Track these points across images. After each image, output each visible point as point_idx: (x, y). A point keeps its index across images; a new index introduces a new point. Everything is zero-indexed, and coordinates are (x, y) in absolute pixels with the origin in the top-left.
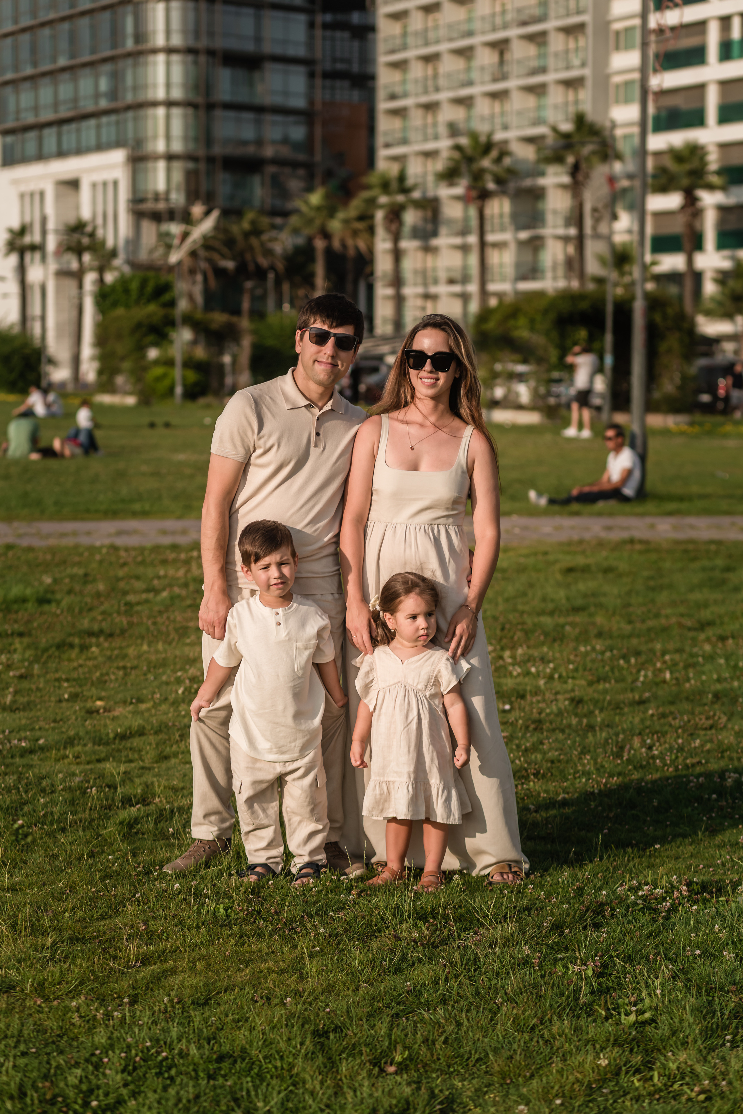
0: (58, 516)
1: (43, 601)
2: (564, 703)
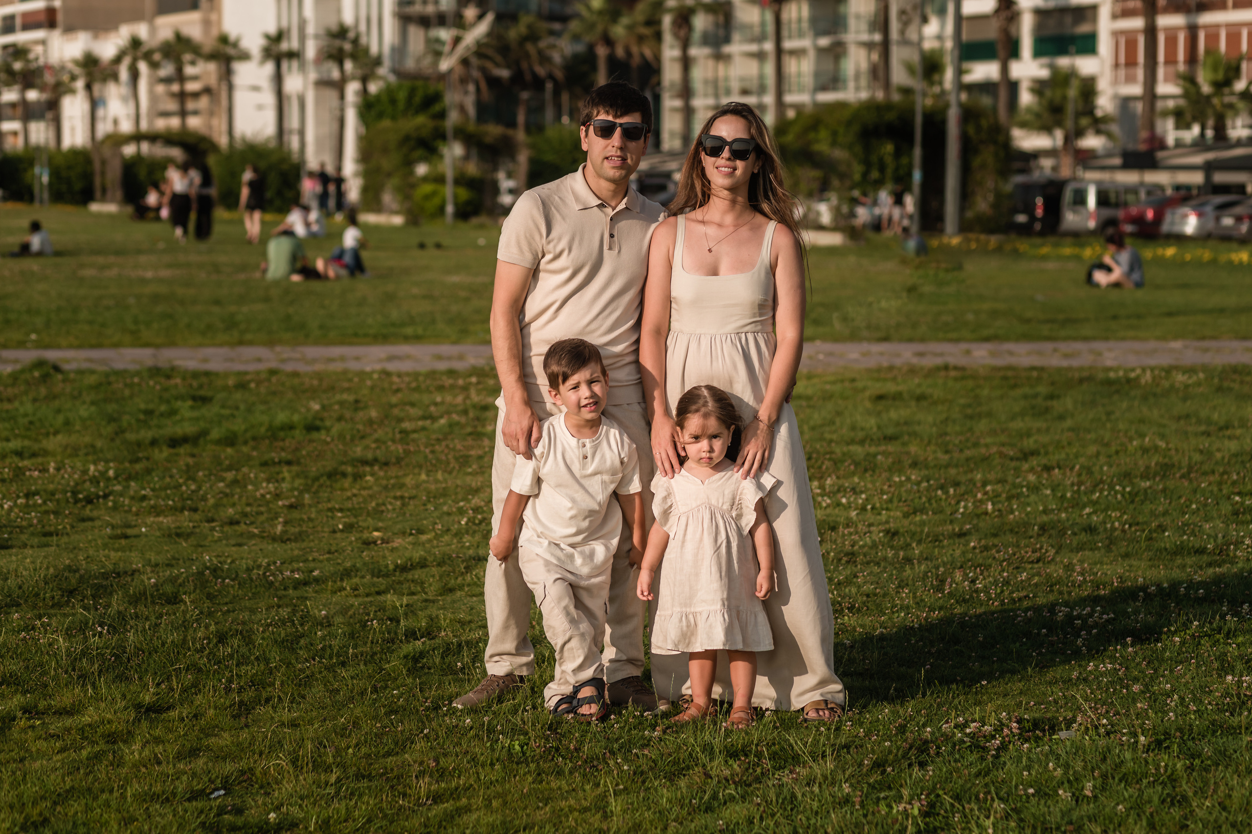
0: (324, 340)
1: (311, 428)
2: (878, 535)
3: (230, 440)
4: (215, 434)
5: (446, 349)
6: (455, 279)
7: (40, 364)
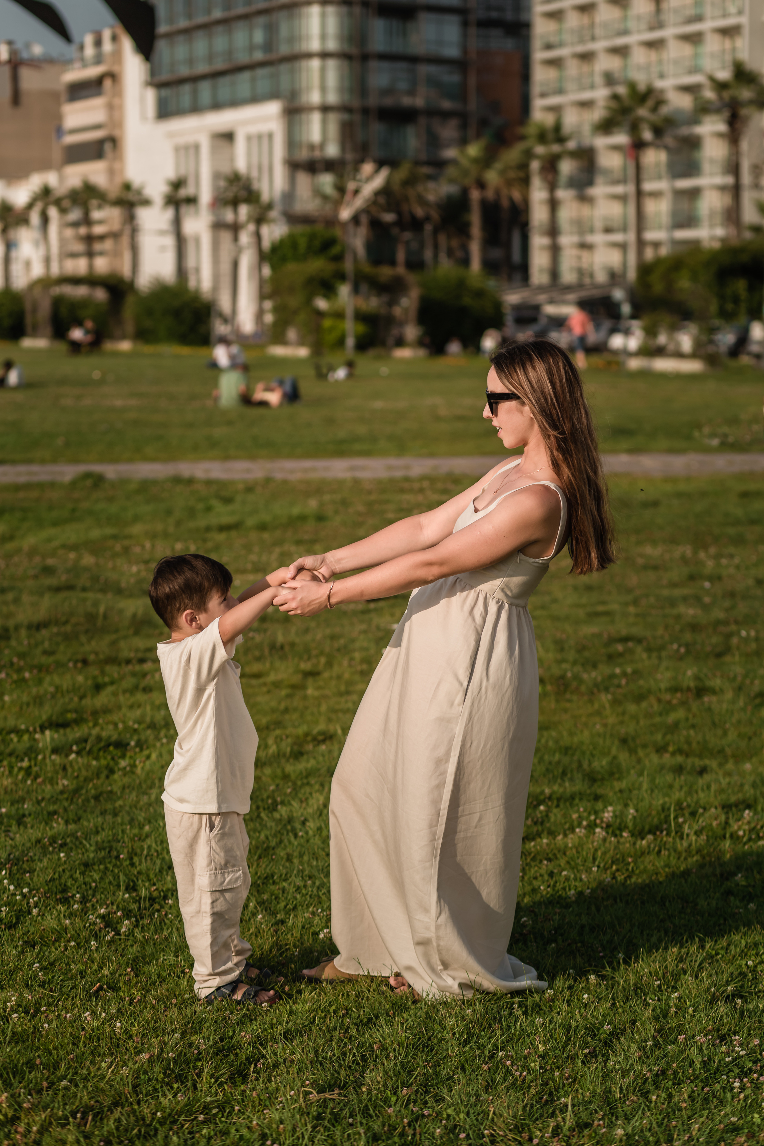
0: (292, 455)
1: (320, 518)
3: (262, 527)
4: (250, 522)
5: (393, 461)
6: (378, 404)
7: (88, 475)
